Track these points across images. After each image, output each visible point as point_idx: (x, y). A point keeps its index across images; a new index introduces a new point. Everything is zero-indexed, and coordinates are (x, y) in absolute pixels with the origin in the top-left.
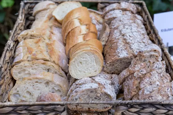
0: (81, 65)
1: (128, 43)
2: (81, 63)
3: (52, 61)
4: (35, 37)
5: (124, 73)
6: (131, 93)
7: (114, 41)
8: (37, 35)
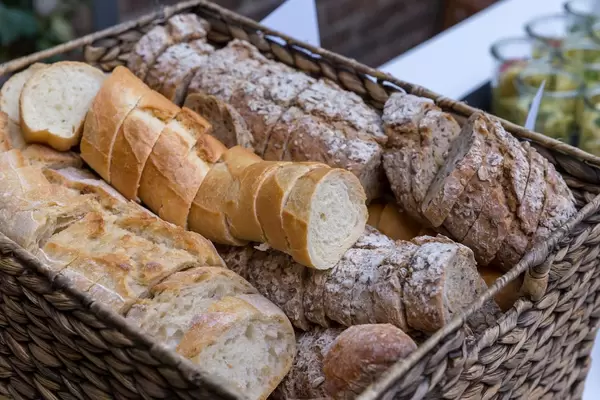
0: (325, 223)
1: (336, 119)
2: (322, 216)
3: (204, 260)
4: (68, 219)
5: (454, 186)
6: (502, 224)
7: (289, 131)
8: (76, 210)
